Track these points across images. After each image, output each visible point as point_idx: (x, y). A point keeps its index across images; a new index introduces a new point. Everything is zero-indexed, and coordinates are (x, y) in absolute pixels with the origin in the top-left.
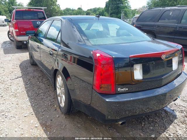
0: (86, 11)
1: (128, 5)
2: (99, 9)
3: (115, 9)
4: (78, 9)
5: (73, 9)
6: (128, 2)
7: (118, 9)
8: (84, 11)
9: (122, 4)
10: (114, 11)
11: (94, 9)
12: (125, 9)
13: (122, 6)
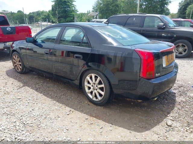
0: (28, 15)
1: (75, 9)
2: (43, 12)
3: (62, 13)
4: (18, 12)
5: (11, 12)
6: (75, 6)
7: (66, 13)
8: (25, 15)
9: (70, 8)
10: (62, 14)
11: (37, 12)
12: (73, 13)
13: (69, 10)
